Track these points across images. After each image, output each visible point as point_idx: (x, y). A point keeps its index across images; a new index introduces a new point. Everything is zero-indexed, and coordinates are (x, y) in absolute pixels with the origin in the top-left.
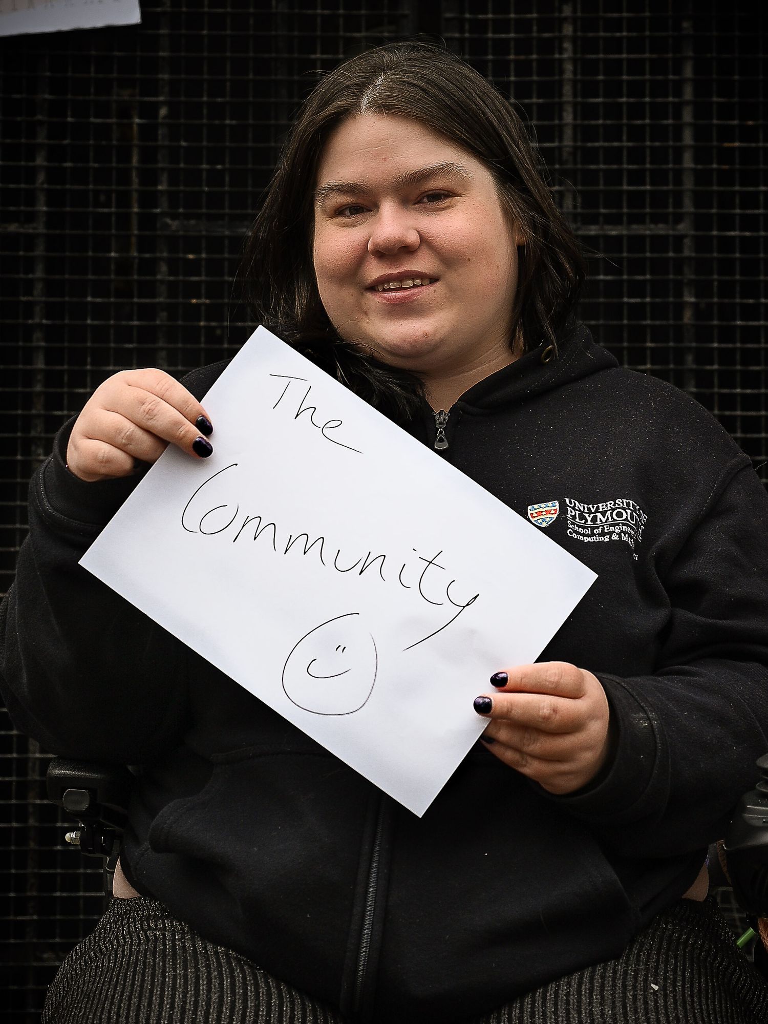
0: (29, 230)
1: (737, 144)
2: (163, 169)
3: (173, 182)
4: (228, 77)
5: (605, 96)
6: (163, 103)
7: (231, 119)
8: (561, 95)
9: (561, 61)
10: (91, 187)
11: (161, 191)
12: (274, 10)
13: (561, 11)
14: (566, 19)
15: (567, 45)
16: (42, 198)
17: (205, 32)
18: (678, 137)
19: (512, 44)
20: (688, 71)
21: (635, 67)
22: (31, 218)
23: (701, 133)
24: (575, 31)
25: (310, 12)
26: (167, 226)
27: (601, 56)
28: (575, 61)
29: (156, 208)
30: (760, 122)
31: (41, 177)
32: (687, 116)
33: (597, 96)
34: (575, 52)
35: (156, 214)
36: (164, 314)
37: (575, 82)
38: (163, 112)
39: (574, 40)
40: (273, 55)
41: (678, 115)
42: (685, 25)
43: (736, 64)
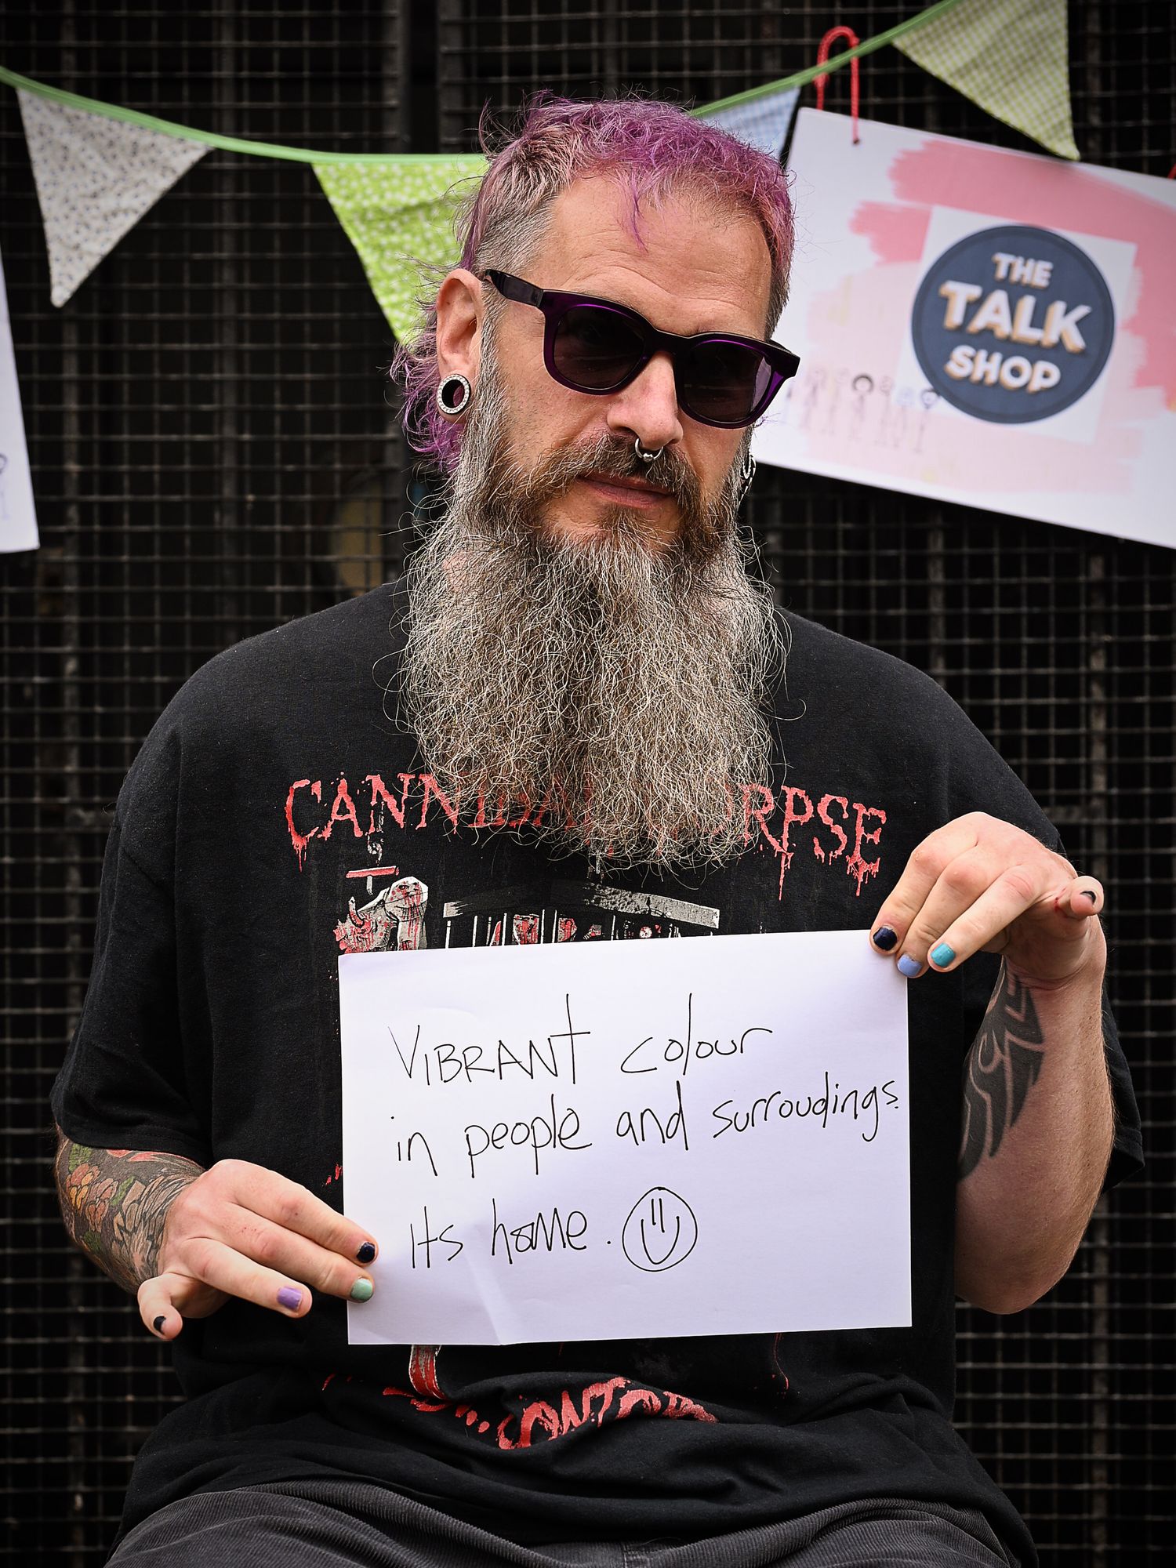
2: (72, 744)
3: (85, 760)
4: (157, 617)
6: (70, 654)
7: (163, 674)
11: (70, 775)
12: (217, 527)
17: (125, 558)
25: (265, 528)
26: (78, 820)
29: (63, 795)
35: (63, 806)
36: (76, 938)
38: (71, 666)
40: (217, 587)
43: (840, 594)
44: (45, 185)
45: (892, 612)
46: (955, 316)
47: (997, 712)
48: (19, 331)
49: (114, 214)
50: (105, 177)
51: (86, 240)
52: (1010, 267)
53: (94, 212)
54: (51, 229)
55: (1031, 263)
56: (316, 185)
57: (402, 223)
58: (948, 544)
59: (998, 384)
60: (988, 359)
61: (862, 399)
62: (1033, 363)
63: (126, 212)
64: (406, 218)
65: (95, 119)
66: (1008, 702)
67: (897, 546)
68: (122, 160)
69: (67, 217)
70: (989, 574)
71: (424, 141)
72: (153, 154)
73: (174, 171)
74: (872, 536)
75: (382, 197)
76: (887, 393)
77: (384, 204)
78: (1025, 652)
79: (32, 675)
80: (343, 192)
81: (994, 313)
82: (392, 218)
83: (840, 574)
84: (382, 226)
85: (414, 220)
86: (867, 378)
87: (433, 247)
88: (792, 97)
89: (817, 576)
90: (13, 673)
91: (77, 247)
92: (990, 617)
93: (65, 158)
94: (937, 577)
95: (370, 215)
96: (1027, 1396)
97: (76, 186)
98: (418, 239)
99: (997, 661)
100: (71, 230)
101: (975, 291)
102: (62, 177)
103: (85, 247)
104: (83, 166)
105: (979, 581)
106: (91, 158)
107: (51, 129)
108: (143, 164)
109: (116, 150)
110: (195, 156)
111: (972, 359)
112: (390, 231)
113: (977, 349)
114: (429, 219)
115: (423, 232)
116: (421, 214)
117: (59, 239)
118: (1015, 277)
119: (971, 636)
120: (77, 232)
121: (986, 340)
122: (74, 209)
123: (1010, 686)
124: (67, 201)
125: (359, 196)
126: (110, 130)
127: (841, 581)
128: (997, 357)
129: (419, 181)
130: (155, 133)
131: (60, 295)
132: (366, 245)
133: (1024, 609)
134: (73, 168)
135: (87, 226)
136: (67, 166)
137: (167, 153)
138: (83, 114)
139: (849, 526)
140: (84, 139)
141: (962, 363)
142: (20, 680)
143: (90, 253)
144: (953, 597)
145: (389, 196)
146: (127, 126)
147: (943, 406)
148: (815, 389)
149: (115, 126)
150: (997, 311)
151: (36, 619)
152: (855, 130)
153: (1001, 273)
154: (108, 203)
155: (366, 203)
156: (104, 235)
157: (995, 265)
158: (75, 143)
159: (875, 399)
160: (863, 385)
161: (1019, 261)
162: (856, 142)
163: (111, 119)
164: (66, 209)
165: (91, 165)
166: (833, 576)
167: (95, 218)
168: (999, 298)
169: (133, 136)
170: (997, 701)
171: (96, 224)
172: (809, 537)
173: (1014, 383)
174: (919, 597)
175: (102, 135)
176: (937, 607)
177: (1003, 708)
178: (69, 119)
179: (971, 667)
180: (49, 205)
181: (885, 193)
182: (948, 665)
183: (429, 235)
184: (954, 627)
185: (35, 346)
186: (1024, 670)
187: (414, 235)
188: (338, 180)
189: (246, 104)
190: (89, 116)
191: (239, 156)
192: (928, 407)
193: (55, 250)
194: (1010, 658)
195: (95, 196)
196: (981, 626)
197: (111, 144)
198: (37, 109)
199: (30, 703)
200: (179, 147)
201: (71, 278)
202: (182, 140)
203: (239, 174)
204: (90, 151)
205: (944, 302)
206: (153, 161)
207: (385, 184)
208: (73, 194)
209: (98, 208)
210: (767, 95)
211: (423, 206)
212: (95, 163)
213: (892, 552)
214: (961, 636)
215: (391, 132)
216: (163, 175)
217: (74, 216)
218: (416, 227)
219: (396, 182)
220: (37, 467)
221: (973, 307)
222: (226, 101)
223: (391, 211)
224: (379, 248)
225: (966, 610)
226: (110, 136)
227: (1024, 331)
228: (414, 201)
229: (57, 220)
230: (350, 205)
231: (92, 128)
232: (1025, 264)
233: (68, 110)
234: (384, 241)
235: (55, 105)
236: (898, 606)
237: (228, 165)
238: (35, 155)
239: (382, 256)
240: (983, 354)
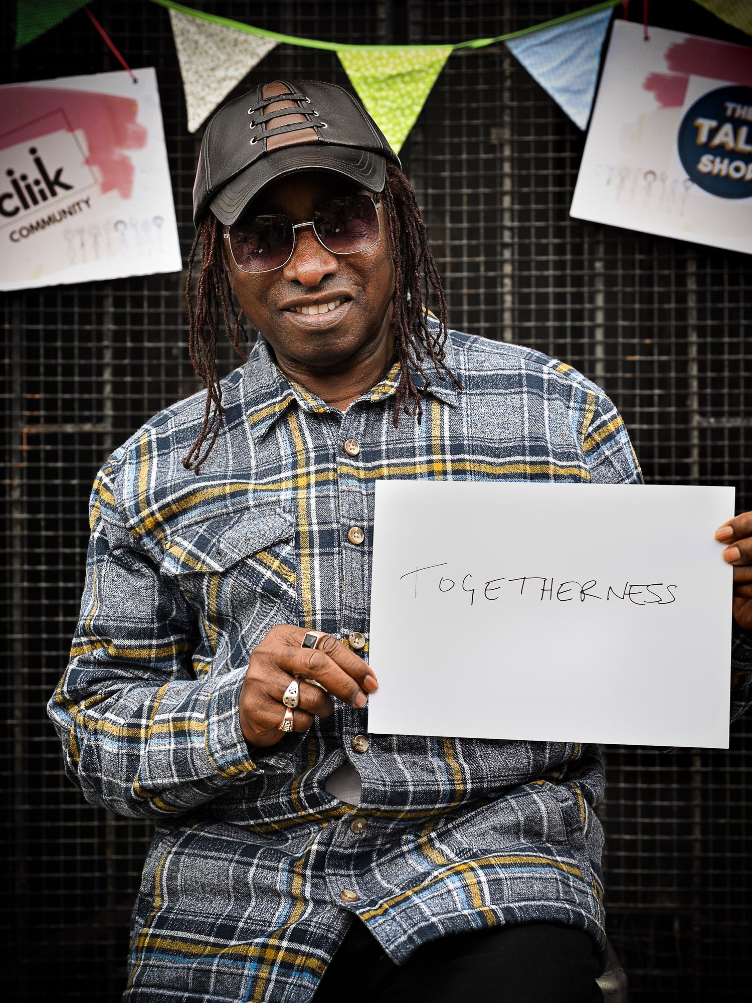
0: (100, 428)
1: (637, 358)
5: (537, 320)
8: (502, 320)
9: (502, 294)
10: (146, 395)
13: (502, 254)
14: (506, 261)
15: (507, 281)
16: (108, 405)
18: (592, 352)
19: (465, 281)
20: (600, 300)
21: (560, 298)
22: (100, 419)
23: (610, 349)
24: (513, 270)
27: (533, 290)
28: (513, 293)
30: (656, 340)
31: (108, 389)
32: (599, 335)
33: (529, 321)
34: (513, 286)
37: (513, 310)
39: (512, 277)
41: (592, 335)
42: (599, 265)
43: (637, 295)
44: (185, 63)
45: (666, 306)
46: (703, 137)
47: (726, 363)
48: (171, 146)
49: (224, 79)
50: (218, 59)
51: (208, 94)
52: (734, 110)
53: (212, 79)
54: (188, 88)
55: (746, 108)
56: (339, 63)
57: (387, 85)
58: (698, 267)
59: (727, 176)
60: (722, 162)
61: (649, 185)
62: (747, 164)
63: (231, 79)
64: (390, 82)
65: (213, 26)
66: (733, 357)
67: (669, 268)
68: (229, 49)
69: (197, 81)
70: (722, 284)
71: (400, 38)
72: (246, 46)
73: (258, 55)
74: (655, 263)
75: (376, 69)
76: (663, 180)
77: (377, 75)
78: (742, 329)
79: (177, 341)
80: (355, 67)
81: (725, 136)
82: (382, 82)
83: (637, 284)
84: (376, 86)
85: (395, 83)
86: (652, 173)
87: (406, 98)
88: (608, 13)
89: (624, 285)
90: (167, 341)
91: (203, 99)
92: (722, 309)
93: (196, 48)
94: (692, 285)
95: (370, 80)
96: (744, 752)
97: (202, 64)
98: (397, 94)
99: (726, 334)
100: (199, 88)
101: (714, 124)
102: (194, 59)
103: (209, 98)
104: (206, 52)
105: (716, 288)
106: (211, 48)
107: (188, 31)
108: (240, 51)
109: (225, 43)
110: (270, 46)
111: (713, 162)
112: (381, 89)
113: (715, 156)
114: (404, 82)
115: (399, 90)
116: (399, 80)
117: (193, 94)
118: (737, 114)
119: (712, 319)
120: (203, 90)
121: (721, 152)
122: (201, 77)
123: (734, 349)
124: (197, 72)
125: (363, 70)
126: (222, 32)
127: (637, 288)
128: (726, 161)
129: (397, 61)
130: (247, 34)
131: (193, 125)
132: (368, 97)
133: (742, 304)
134: (201, 54)
135: (209, 87)
136: (197, 52)
137: (254, 45)
138: (206, 23)
139: (642, 257)
140: (207, 37)
141: (706, 164)
142: (171, 344)
143: (211, 102)
144: (701, 298)
145: (380, 69)
146: (232, 28)
147: (696, 189)
148: (622, 180)
149: (225, 30)
150: (726, 135)
151: (180, 310)
152: (646, 32)
153: (729, 113)
154: (220, 73)
155: (367, 74)
156: (217, 92)
157: (725, 109)
158: (202, 40)
159: (657, 185)
160: (650, 177)
161: (739, 107)
162: (646, 38)
163: (222, 26)
164: (196, 77)
165: (211, 52)
166: (633, 285)
167: (213, 82)
168: (728, 128)
169: (235, 35)
170: (726, 357)
171: (214, 85)
172: (620, 264)
173: (736, 175)
174: (682, 298)
175: (217, 35)
176: (692, 303)
177: (730, 361)
178: (198, 26)
179: (712, 337)
180: (187, 75)
181: (663, 68)
182: (699, 336)
183: (403, 91)
184: (701, 314)
185: (179, 155)
186: (741, 339)
187: (394, 91)
188: (351, 61)
189: (299, 17)
190: (210, 24)
191: (295, 47)
192: (687, 189)
193: (190, 100)
194: (734, 333)
195: (213, 69)
196: (717, 314)
197: (222, 40)
198: (180, 20)
199: (176, 358)
200: (260, 42)
201: (199, 115)
202: (262, 38)
203: (295, 58)
204: (210, 44)
205: (696, 130)
206: (246, 50)
207: (378, 63)
208: (201, 68)
209: (215, 76)
210: (595, 12)
211: (400, 75)
212: (213, 51)
213: (666, 272)
214: (705, 319)
215: (382, 32)
216: (252, 58)
217: (201, 81)
218: (395, 86)
219: (384, 62)
220: (181, 224)
221: (713, 133)
222: (288, 16)
223: (381, 78)
224: (375, 99)
225: (709, 305)
226: (221, 35)
227: (742, 146)
228: (394, 72)
229: (191, 83)
230: (358, 75)
231: (211, 31)
232: (742, 108)
233: (198, 21)
234: (377, 95)
235: (190, 18)
236: (669, 302)
237: (290, 52)
238: (179, 46)
239: (376, 104)
240: (718, 160)
